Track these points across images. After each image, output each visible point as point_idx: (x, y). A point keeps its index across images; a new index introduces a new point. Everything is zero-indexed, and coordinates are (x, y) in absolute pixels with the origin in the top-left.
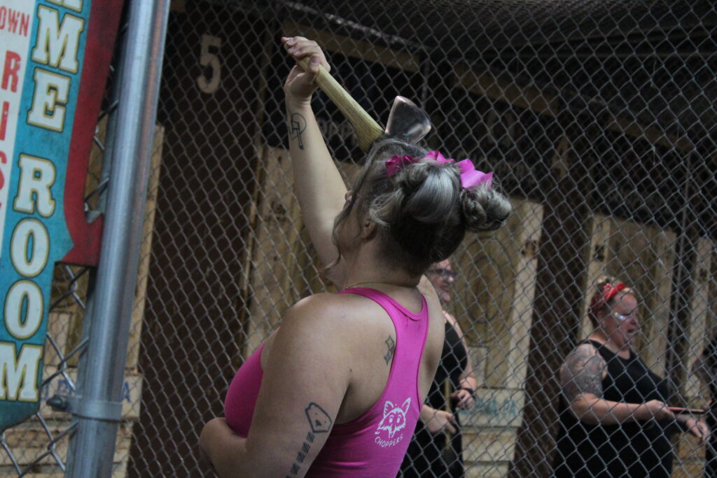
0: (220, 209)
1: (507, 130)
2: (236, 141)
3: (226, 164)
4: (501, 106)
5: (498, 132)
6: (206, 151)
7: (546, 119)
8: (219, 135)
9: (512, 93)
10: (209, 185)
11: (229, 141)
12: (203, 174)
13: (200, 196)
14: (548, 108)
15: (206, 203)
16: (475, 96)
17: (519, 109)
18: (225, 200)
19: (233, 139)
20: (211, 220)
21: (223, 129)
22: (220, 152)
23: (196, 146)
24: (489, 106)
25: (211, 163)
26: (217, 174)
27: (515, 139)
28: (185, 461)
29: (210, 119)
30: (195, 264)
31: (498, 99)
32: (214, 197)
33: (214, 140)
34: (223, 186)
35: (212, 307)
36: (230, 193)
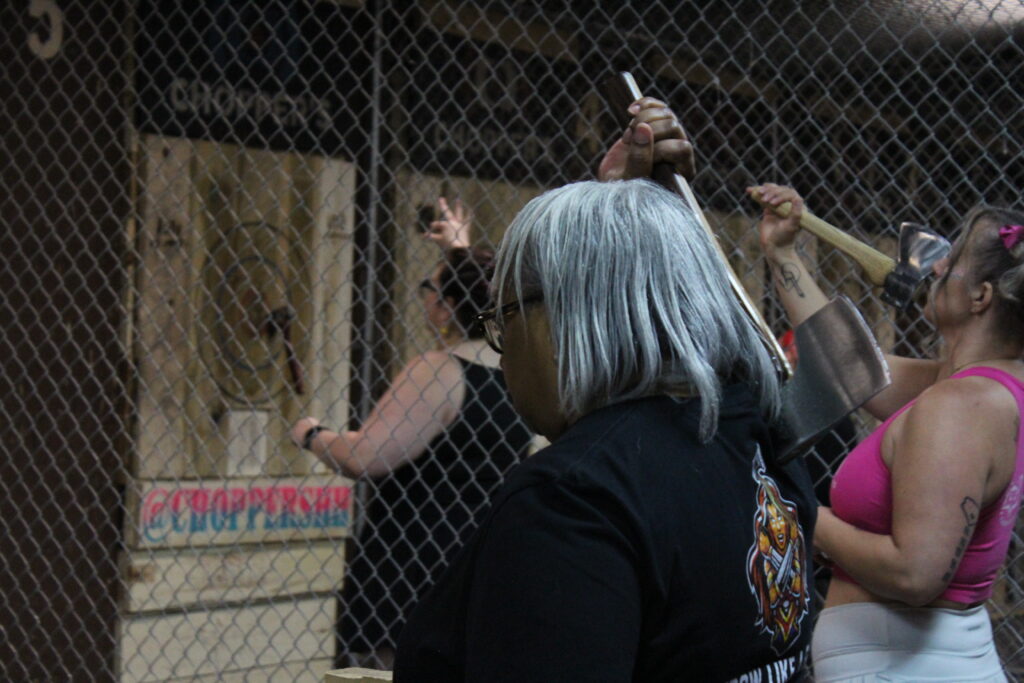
0: (64, 228)
1: (505, 89)
2: (81, 122)
3: (67, 158)
4: (495, 52)
5: (494, 93)
6: (35, 141)
7: (563, 68)
8: (53, 114)
9: (510, 31)
10: (44, 194)
11: (69, 122)
12: (33, 176)
13: (32, 211)
14: (565, 51)
15: (42, 221)
16: (453, 39)
17: (521, 54)
18: (70, 213)
19: (75, 119)
20: (52, 247)
21: (59, 105)
22: (58, 140)
23: (20, 135)
24: (476, 55)
25: (45, 158)
26: (56, 176)
27: (519, 102)
28: (42, 619)
29: (37, 90)
30: (32, 317)
31: (490, 41)
32: (54, 211)
33: (47, 123)
34: (66, 193)
35: (64, 380)
36: (77, 203)
